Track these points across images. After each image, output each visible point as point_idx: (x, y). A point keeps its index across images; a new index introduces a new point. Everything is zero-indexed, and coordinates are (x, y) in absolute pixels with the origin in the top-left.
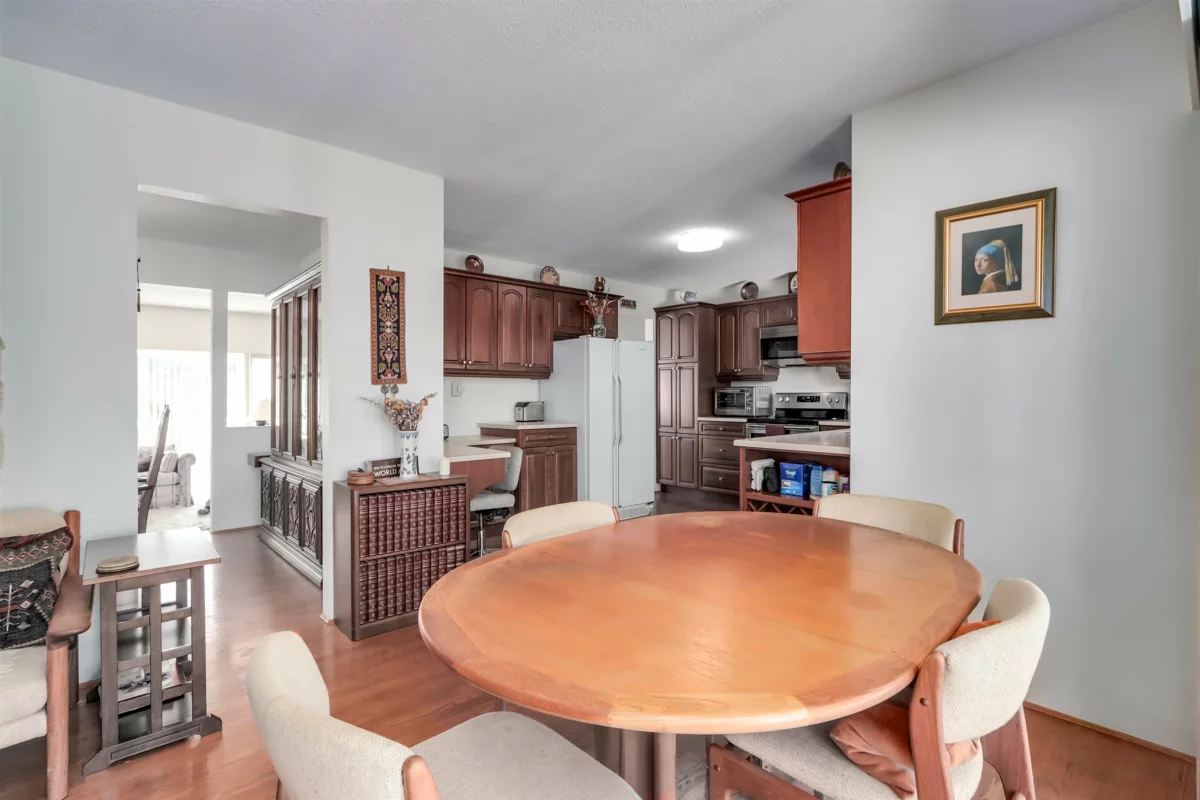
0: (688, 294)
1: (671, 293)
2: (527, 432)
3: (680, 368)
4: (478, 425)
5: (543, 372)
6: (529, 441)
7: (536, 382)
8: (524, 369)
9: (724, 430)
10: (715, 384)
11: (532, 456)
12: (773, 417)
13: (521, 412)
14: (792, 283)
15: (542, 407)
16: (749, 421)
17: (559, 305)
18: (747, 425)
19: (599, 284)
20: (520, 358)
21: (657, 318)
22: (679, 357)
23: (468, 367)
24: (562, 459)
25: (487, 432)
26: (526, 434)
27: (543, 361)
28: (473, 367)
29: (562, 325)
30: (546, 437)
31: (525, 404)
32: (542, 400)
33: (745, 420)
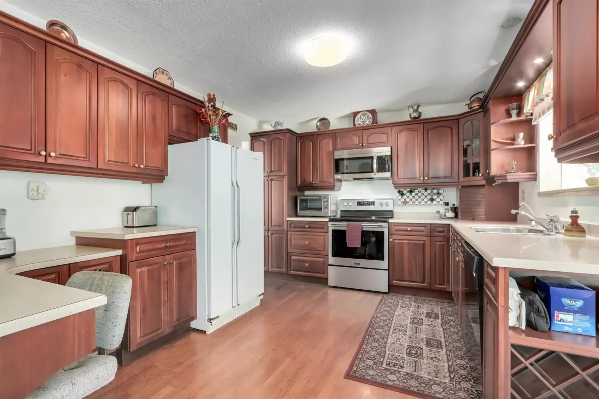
0: (277, 123)
1: (261, 123)
2: (138, 242)
3: (271, 180)
4: (72, 233)
5: (157, 175)
6: (140, 252)
7: (147, 186)
8: (134, 170)
9: (309, 227)
10: (297, 193)
11: (145, 269)
12: (338, 216)
13: (130, 217)
14: (356, 120)
15: (155, 212)
16: (331, 220)
17: (174, 108)
18: (330, 224)
19: (212, 99)
20: (128, 158)
21: (252, 141)
22: (271, 172)
23: (50, 161)
24: (181, 268)
25: (85, 242)
26: (137, 244)
27: (156, 163)
28: (59, 162)
29: (178, 130)
30: (163, 245)
31: (136, 209)
32: (154, 204)
33: (327, 220)
